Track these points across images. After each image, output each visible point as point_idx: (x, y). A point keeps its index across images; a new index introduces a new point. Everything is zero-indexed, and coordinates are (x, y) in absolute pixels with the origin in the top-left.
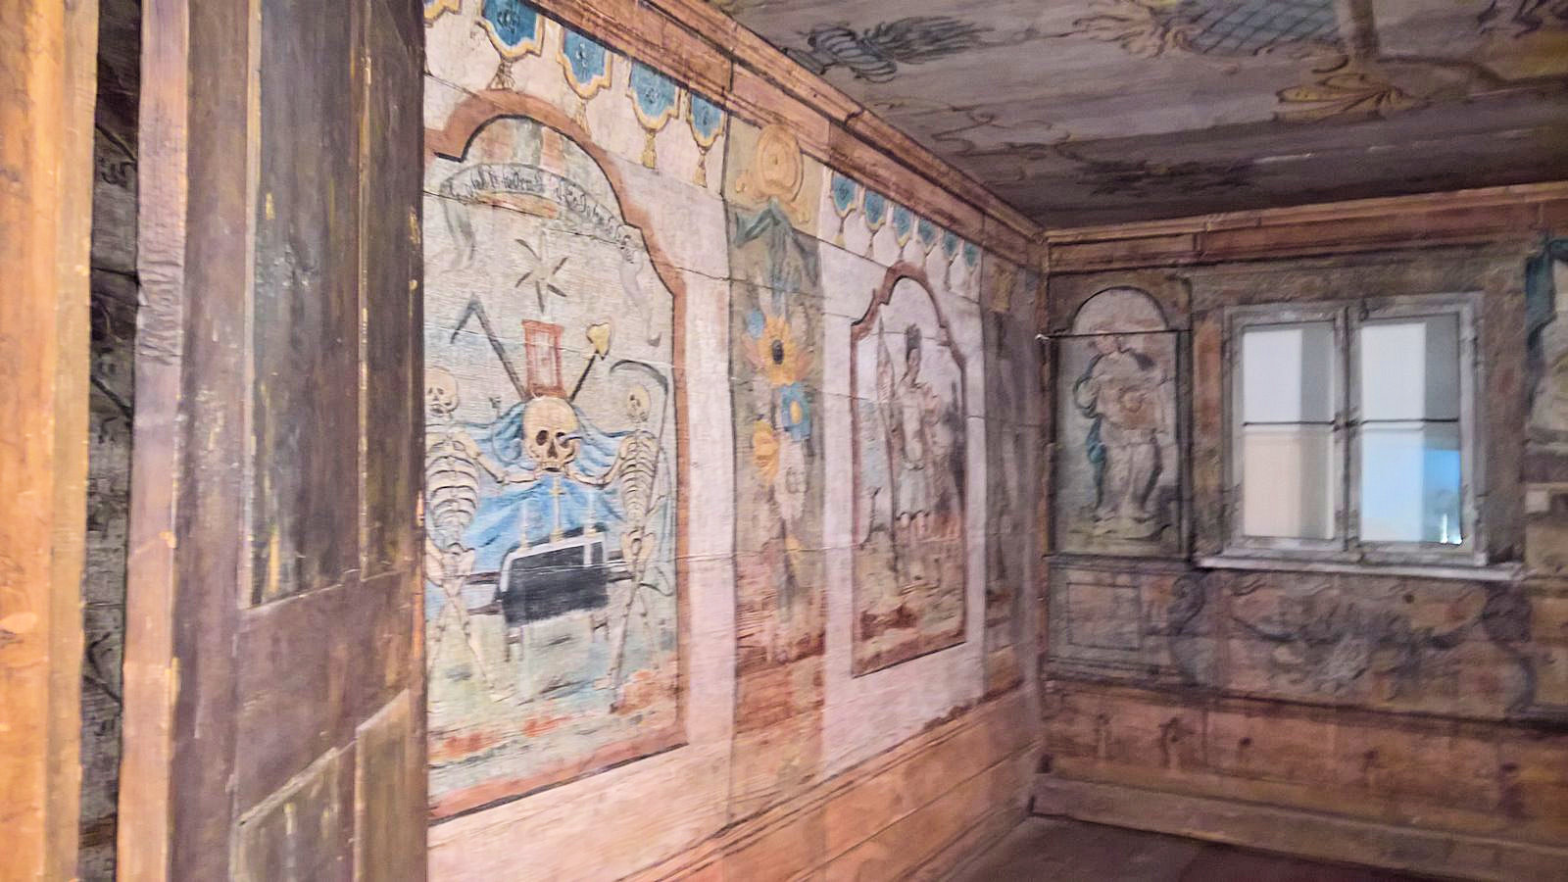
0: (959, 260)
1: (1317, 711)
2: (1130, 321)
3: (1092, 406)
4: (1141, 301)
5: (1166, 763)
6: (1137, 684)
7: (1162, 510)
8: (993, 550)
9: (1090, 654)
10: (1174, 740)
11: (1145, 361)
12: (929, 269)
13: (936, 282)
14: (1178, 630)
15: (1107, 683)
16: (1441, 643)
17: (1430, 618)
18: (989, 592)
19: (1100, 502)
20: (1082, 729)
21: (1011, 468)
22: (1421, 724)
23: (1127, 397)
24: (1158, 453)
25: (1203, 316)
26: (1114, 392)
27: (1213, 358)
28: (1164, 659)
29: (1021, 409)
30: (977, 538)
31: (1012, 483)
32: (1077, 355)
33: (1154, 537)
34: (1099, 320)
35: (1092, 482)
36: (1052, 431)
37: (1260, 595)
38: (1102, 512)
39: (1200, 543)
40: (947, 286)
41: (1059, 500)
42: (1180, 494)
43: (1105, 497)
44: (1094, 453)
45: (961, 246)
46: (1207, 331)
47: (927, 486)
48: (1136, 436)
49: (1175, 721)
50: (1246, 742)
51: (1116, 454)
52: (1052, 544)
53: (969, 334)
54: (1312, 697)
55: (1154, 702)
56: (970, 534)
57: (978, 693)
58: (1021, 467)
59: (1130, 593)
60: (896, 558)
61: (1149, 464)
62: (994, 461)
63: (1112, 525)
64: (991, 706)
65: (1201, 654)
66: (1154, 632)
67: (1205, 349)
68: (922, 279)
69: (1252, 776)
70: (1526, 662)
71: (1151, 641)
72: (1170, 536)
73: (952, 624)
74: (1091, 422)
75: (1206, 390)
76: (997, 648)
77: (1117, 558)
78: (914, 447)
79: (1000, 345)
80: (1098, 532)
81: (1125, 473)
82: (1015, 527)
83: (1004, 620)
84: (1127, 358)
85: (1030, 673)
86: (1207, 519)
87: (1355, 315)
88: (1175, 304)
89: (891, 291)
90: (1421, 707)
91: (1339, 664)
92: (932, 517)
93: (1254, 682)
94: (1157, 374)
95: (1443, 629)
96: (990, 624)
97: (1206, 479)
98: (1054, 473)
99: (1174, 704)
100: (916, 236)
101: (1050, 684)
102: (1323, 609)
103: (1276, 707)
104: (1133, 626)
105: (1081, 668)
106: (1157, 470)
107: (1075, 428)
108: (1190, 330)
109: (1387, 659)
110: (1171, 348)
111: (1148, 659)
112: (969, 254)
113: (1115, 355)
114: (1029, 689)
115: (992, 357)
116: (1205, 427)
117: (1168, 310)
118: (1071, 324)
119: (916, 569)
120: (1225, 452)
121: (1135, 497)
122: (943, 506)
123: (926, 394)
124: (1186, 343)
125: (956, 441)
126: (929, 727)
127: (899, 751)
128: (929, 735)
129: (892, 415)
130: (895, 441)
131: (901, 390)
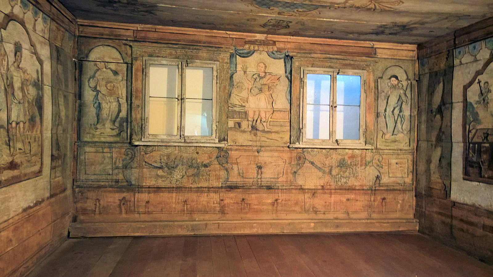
0: (40, 20)
1: (170, 189)
2: (110, 58)
3: (96, 87)
4: (114, 51)
5: (121, 212)
6: (111, 186)
7: (121, 125)
8: (54, 139)
9: (93, 177)
10: (124, 204)
11: (116, 73)
12: (26, 20)
13: (30, 27)
14: (125, 167)
15: (100, 187)
16: (206, 166)
17: (203, 158)
18: (52, 155)
19: (98, 123)
20: (90, 205)
21: (62, 108)
22: (199, 190)
23: (109, 85)
24: (120, 105)
25: (136, 59)
26: (104, 83)
27: (140, 74)
28: (121, 177)
29: (67, 86)
30: (48, 134)
31: (63, 114)
32: (89, 68)
33: (119, 135)
34: (98, 56)
35: (95, 115)
36: (79, 95)
37: (154, 154)
38: (98, 126)
39: (134, 137)
40: (35, 30)
41: (81, 122)
42: (128, 120)
43: (100, 120)
44: (96, 105)
45: (41, 14)
46: (137, 64)
47: (25, 110)
48: (112, 99)
49: (124, 198)
50: (148, 202)
51: (104, 105)
52: (79, 138)
53: (45, 52)
54: (169, 185)
55: (118, 192)
56: (44, 132)
57: (47, 195)
58: (67, 108)
59: (109, 155)
60: (9, 141)
61: (117, 109)
62: (55, 103)
63: (103, 131)
64: (53, 200)
65: (134, 175)
66: (117, 168)
67: (137, 70)
68: (22, 23)
69: (149, 213)
70: (227, 170)
71: (116, 171)
72: (124, 135)
73: (36, 168)
74: (95, 93)
75: (137, 85)
76: (55, 177)
77: (104, 142)
78: (19, 94)
79: (58, 59)
80: (97, 133)
81: (108, 112)
82: (64, 131)
83: (59, 166)
84: (109, 71)
85: (69, 186)
86: (137, 128)
87: (184, 65)
88: (127, 54)
89: (7, 24)
90: (199, 186)
91: (177, 175)
92: (27, 124)
93: (151, 182)
94: (120, 77)
95: (206, 162)
96: (53, 168)
97: (137, 115)
98: (80, 112)
99: (124, 192)
100: (19, 4)
101: (77, 190)
102: (173, 157)
103: (158, 189)
104: (109, 167)
105: (90, 183)
106: (120, 111)
107: (89, 95)
108: (132, 64)
109: (191, 171)
110: (125, 69)
111: (115, 177)
112: (44, 19)
113: (104, 69)
114: (69, 192)
115: (55, 63)
116: (136, 97)
117: (124, 55)
118: (87, 56)
119: (19, 145)
120: (143, 106)
121: (111, 120)
122: (32, 120)
123: (24, 73)
124: (130, 67)
125: (38, 94)
126: (25, 210)
127: (11, 221)
128: (25, 214)
129: (7, 79)
130: (9, 90)
131: (12, 69)
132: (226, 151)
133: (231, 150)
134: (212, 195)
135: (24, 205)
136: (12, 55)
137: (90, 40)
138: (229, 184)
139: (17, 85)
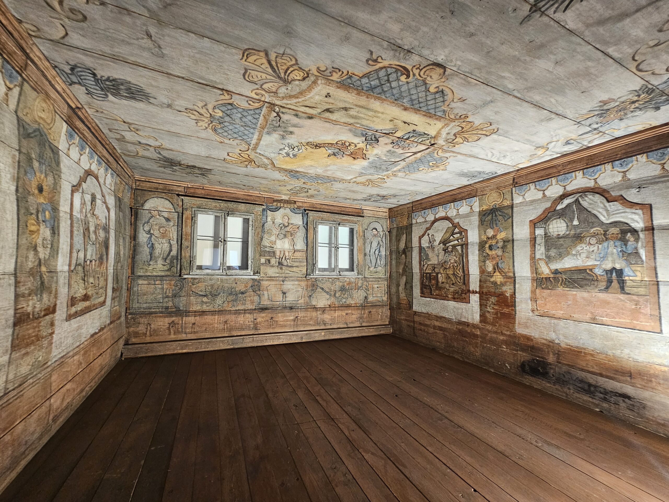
0: (109, 175)
1: (213, 313)
2: (164, 207)
3: (149, 231)
4: (168, 202)
5: (170, 334)
6: (161, 312)
7: (172, 262)
8: (115, 274)
9: (145, 305)
10: (172, 327)
11: (168, 220)
12: (99, 175)
13: (101, 180)
14: (175, 296)
15: (151, 313)
16: (242, 293)
17: (241, 287)
18: (113, 288)
19: (151, 260)
20: (141, 329)
21: (121, 248)
22: (237, 312)
23: (161, 229)
24: (171, 246)
25: (186, 209)
26: (157, 227)
27: (189, 221)
28: (170, 304)
29: (125, 229)
30: (111, 270)
31: (122, 253)
32: (144, 215)
33: (169, 270)
34: (152, 206)
35: (148, 253)
36: (134, 237)
37: (200, 284)
38: (151, 263)
39: (183, 271)
40: (105, 184)
41: (136, 259)
42: (179, 257)
43: (153, 258)
44: (149, 246)
45: (110, 171)
46: (187, 214)
47: (96, 250)
48: (164, 241)
49: (173, 321)
50: (194, 324)
51: (157, 245)
52: (133, 273)
53: (111, 201)
54: (212, 309)
55: (165, 317)
56: (109, 268)
57: (108, 322)
58: (124, 248)
59: (160, 286)
60: (84, 276)
61: (168, 249)
62: (117, 245)
63: (155, 266)
64: (112, 326)
65: (182, 302)
66: (167, 297)
67: (187, 218)
68: (97, 178)
69: (195, 333)
70: (259, 296)
71: (166, 300)
72: (174, 269)
73: (101, 299)
74: (149, 236)
75: (187, 229)
76: (114, 307)
77: (156, 276)
78: (93, 236)
79: (120, 207)
80: (150, 268)
81: (160, 251)
82: (122, 267)
83: (117, 297)
84: (162, 218)
85: (123, 314)
86: (185, 264)
87: (226, 215)
88: (178, 205)
89: (86, 179)
90: (237, 309)
91: (219, 301)
92: (97, 262)
93: (198, 308)
94: (172, 224)
95: (243, 290)
96: (113, 299)
97: (187, 254)
98: (135, 250)
99: (173, 317)
100: (96, 162)
101: (130, 316)
102: (216, 287)
103: (203, 313)
104: (161, 296)
105: (142, 310)
106: (171, 250)
107: (143, 237)
108: (182, 213)
109: (231, 298)
110: (176, 217)
111: (165, 305)
112: (112, 174)
113: (158, 217)
114: (123, 319)
115: (118, 211)
116: (186, 239)
117: (175, 205)
118: (142, 205)
119: (91, 280)
120: (192, 246)
121: (163, 258)
122: (101, 258)
123: (97, 218)
124: (181, 216)
125: (106, 236)
126: (92, 336)
127: (82, 346)
128: (92, 339)
129: (85, 224)
130: (86, 233)
131: (89, 215)
132: (259, 281)
133: (262, 280)
134: (247, 315)
135: (92, 331)
136: (90, 204)
137: (146, 193)
138: (261, 306)
139: (92, 229)
